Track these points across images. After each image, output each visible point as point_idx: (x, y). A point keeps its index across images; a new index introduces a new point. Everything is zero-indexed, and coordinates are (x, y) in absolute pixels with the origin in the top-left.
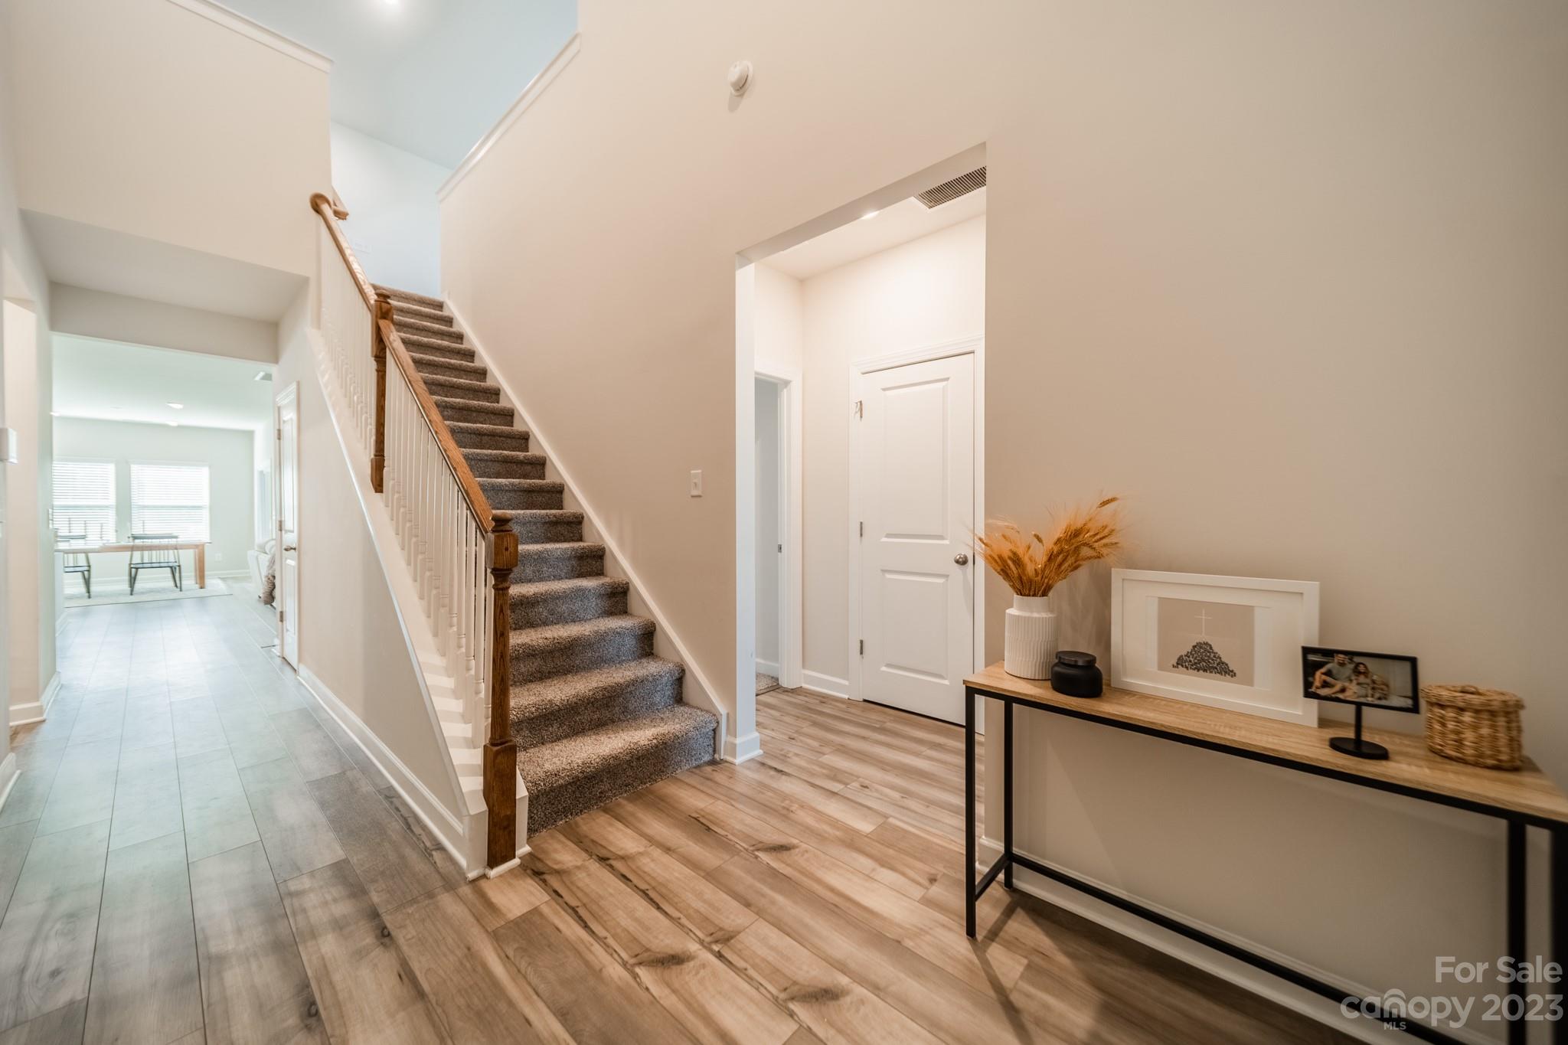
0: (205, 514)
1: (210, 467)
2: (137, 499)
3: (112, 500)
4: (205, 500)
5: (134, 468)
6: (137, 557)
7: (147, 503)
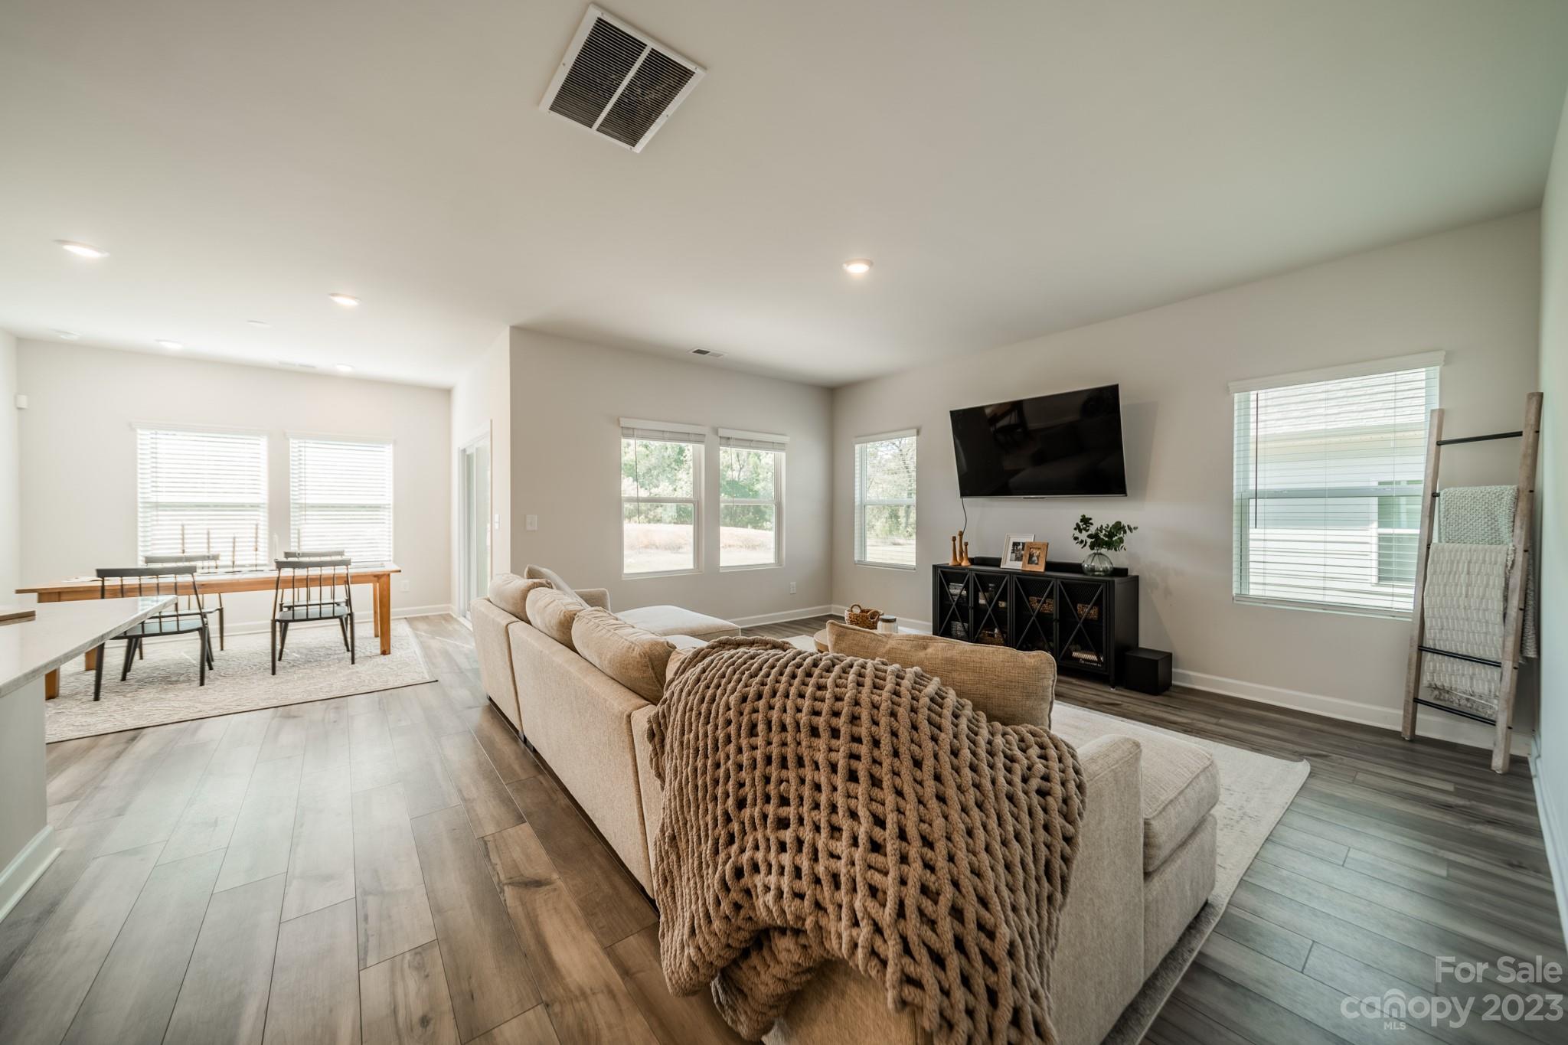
0: (388, 516)
1: (395, 443)
2: (296, 496)
3: (262, 497)
4: (388, 499)
5: (294, 444)
6: (288, 596)
7: (312, 500)
